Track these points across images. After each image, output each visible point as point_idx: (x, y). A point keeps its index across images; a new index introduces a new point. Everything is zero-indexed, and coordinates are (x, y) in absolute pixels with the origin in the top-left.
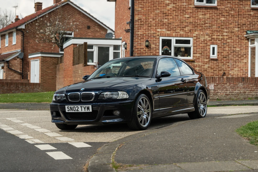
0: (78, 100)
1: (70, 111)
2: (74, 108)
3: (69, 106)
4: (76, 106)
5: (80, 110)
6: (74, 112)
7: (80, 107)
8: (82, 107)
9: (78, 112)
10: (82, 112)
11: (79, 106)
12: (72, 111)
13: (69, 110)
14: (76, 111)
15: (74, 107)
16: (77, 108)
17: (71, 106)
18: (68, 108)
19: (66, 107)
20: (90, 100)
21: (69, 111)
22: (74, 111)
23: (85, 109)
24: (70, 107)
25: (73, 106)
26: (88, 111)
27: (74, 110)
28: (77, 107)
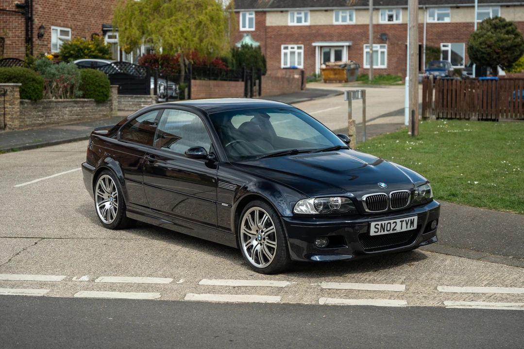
0: (385, 208)
1: (379, 233)
2: (389, 225)
3: (380, 223)
4: (392, 221)
5: (398, 229)
6: (388, 233)
7: (401, 221)
8: (403, 221)
9: (395, 232)
10: (402, 231)
11: (398, 221)
12: (384, 231)
13: (376, 230)
14: (391, 232)
16: (393, 226)
17: (383, 222)
18: (377, 226)
19: (373, 224)
20: (405, 205)
21: (377, 232)
22: (387, 231)
23: (407, 224)
24: (380, 225)
26: (412, 228)
27: (388, 229)
28: (393, 223)
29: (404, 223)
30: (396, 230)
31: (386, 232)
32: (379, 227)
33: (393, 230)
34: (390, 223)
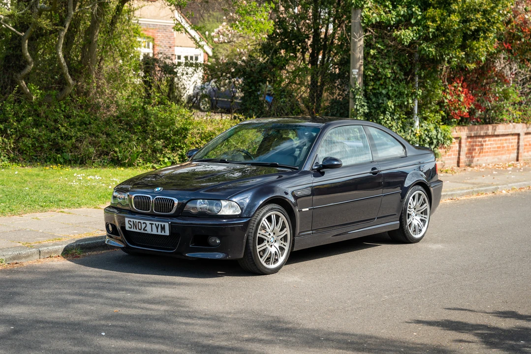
0: (149, 210)
1: (132, 230)
2: (140, 224)
3: (132, 220)
4: (142, 221)
5: (149, 231)
7: (150, 224)
8: (153, 224)
9: (146, 232)
10: (152, 233)
11: (148, 222)
12: (136, 229)
14: (142, 231)
15: (139, 222)
16: (143, 226)
17: (135, 220)
18: (130, 222)
19: (127, 220)
20: (168, 212)
21: (131, 228)
23: (157, 228)
25: (137, 221)
26: (163, 234)
27: (140, 228)
28: (144, 223)
29: (154, 226)
30: (146, 230)
31: (138, 231)
32: (132, 223)
33: (144, 230)
34: (140, 222)
